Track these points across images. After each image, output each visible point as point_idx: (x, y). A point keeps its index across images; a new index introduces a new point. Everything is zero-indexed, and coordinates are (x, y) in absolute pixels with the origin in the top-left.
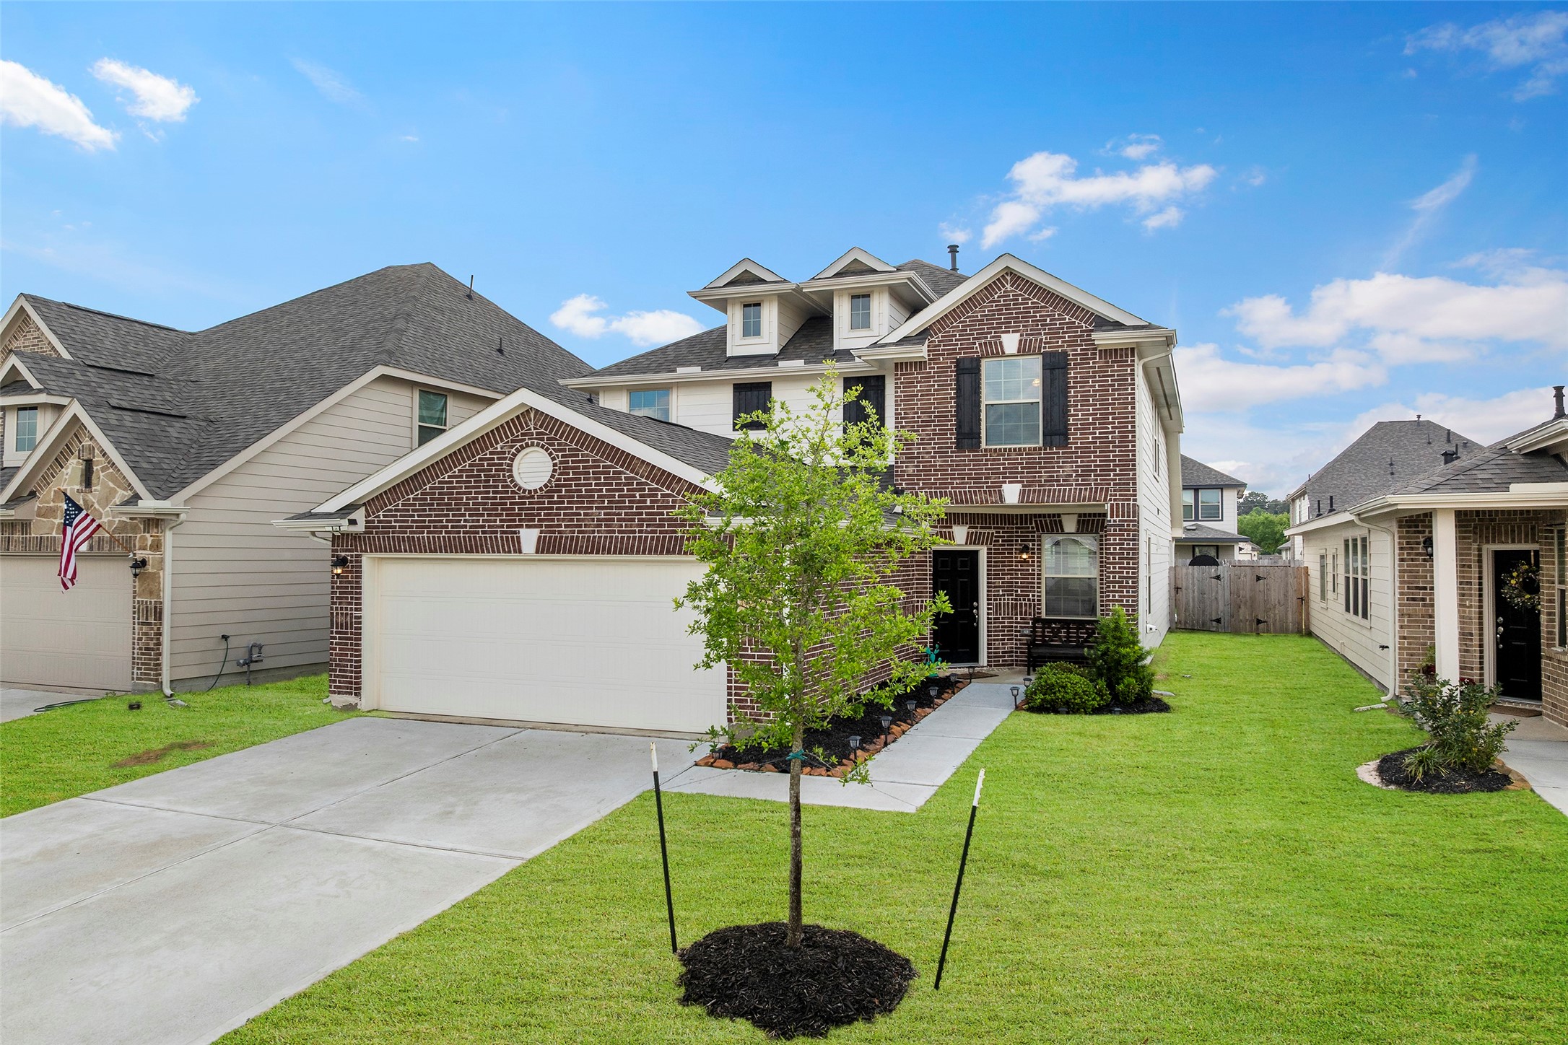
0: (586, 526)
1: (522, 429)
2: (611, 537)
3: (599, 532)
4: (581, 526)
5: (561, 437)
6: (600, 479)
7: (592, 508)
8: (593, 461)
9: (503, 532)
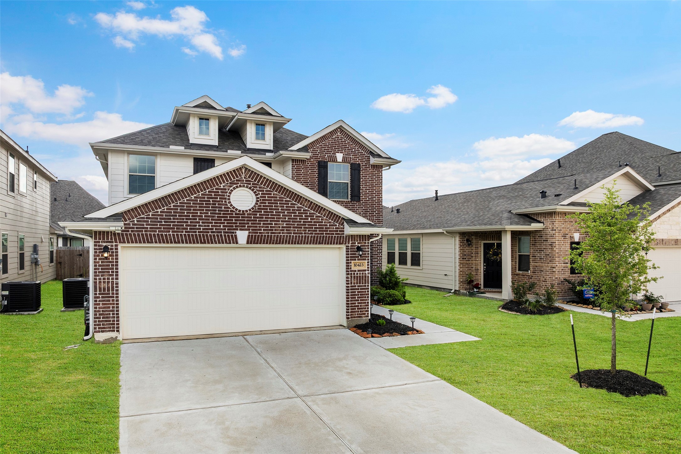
0: (275, 230)
1: (237, 177)
2: (290, 236)
3: (283, 233)
4: (273, 230)
5: (261, 184)
6: (284, 207)
7: (279, 221)
8: (279, 198)
9: (224, 232)
